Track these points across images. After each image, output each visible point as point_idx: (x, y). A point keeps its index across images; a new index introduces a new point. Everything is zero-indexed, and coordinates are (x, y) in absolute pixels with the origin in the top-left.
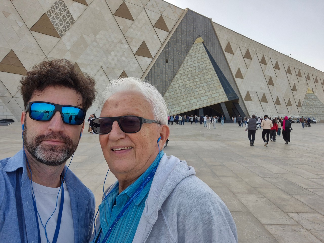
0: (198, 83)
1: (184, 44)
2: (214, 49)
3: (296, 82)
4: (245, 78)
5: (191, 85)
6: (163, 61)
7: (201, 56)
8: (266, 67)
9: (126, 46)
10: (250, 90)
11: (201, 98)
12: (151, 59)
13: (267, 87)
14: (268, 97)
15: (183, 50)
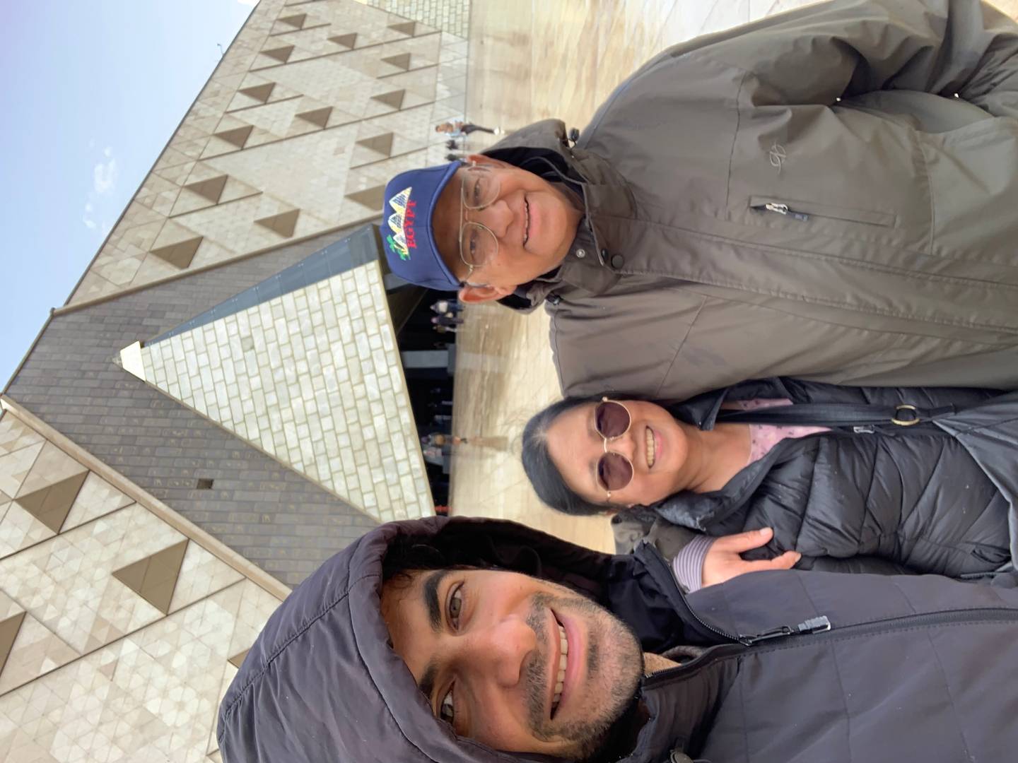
0: (302, 367)
1: (143, 417)
2: (174, 306)
3: (324, 34)
4: (297, 205)
5: (308, 394)
6: (203, 502)
7: (197, 355)
8: (260, 130)
9: (129, 646)
10: (341, 192)
11: (362, 357)
12: (193, 548)
13: (338, 132)
14: (373, 130)
15: (166, 423)
